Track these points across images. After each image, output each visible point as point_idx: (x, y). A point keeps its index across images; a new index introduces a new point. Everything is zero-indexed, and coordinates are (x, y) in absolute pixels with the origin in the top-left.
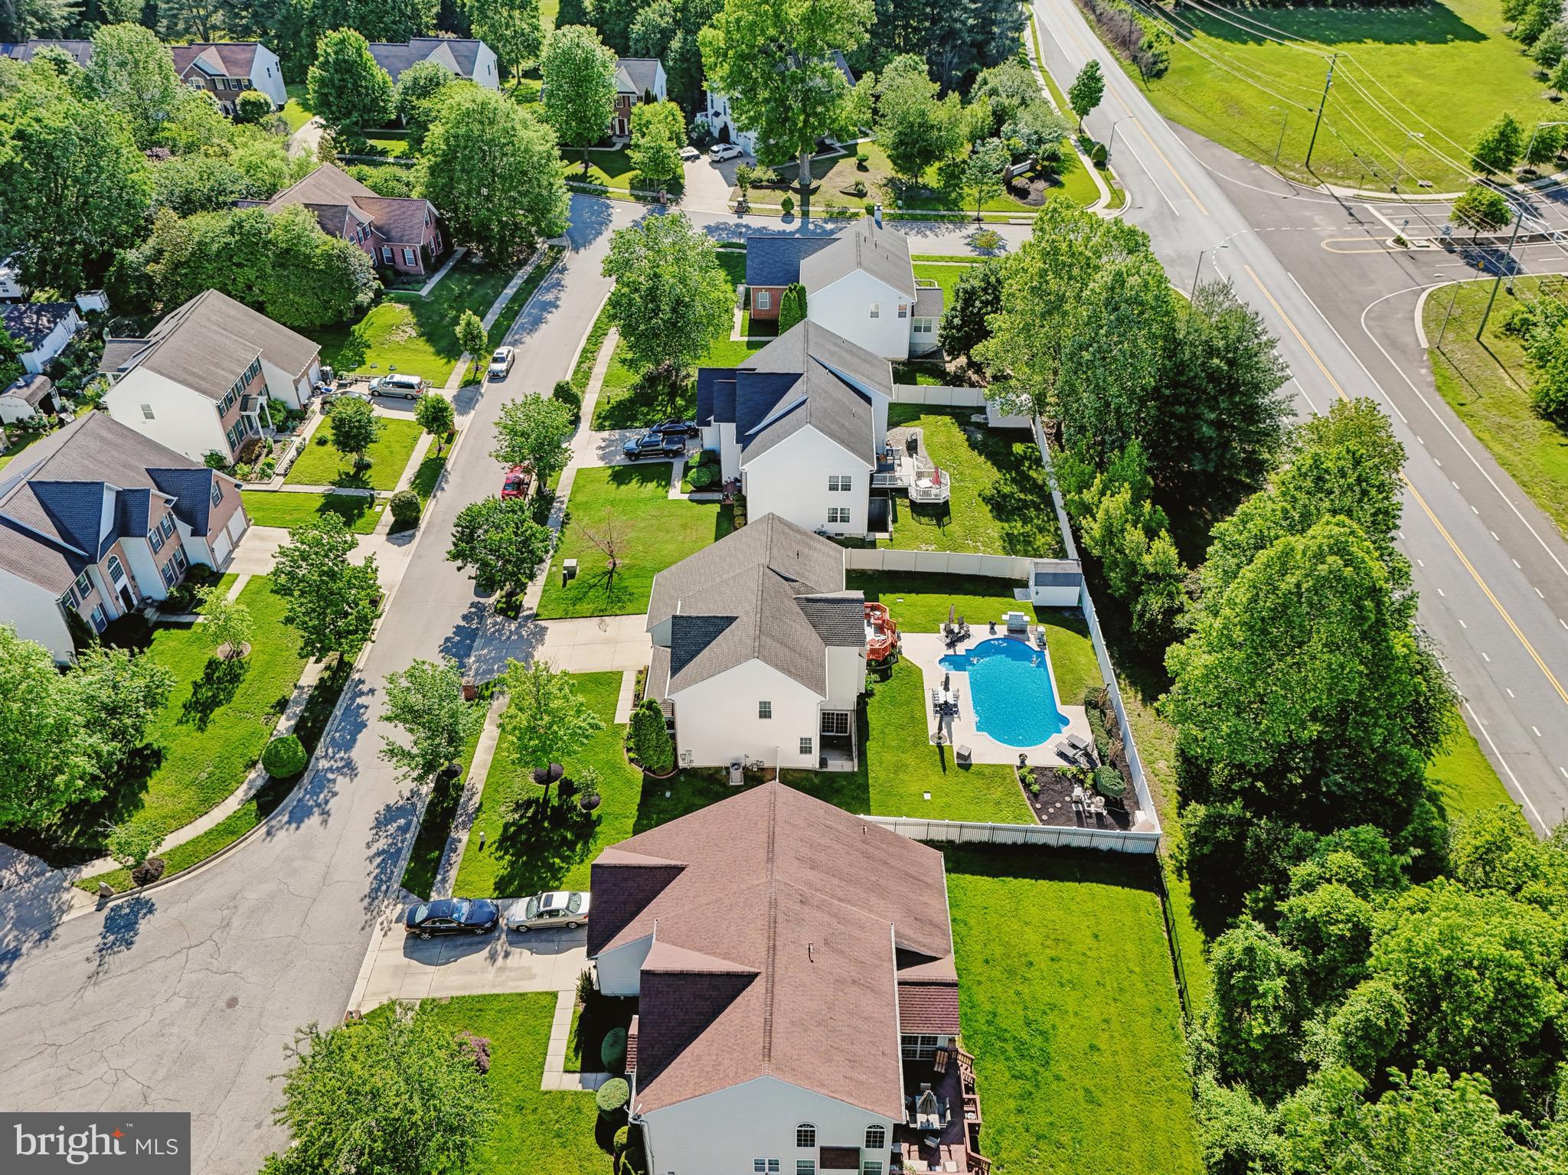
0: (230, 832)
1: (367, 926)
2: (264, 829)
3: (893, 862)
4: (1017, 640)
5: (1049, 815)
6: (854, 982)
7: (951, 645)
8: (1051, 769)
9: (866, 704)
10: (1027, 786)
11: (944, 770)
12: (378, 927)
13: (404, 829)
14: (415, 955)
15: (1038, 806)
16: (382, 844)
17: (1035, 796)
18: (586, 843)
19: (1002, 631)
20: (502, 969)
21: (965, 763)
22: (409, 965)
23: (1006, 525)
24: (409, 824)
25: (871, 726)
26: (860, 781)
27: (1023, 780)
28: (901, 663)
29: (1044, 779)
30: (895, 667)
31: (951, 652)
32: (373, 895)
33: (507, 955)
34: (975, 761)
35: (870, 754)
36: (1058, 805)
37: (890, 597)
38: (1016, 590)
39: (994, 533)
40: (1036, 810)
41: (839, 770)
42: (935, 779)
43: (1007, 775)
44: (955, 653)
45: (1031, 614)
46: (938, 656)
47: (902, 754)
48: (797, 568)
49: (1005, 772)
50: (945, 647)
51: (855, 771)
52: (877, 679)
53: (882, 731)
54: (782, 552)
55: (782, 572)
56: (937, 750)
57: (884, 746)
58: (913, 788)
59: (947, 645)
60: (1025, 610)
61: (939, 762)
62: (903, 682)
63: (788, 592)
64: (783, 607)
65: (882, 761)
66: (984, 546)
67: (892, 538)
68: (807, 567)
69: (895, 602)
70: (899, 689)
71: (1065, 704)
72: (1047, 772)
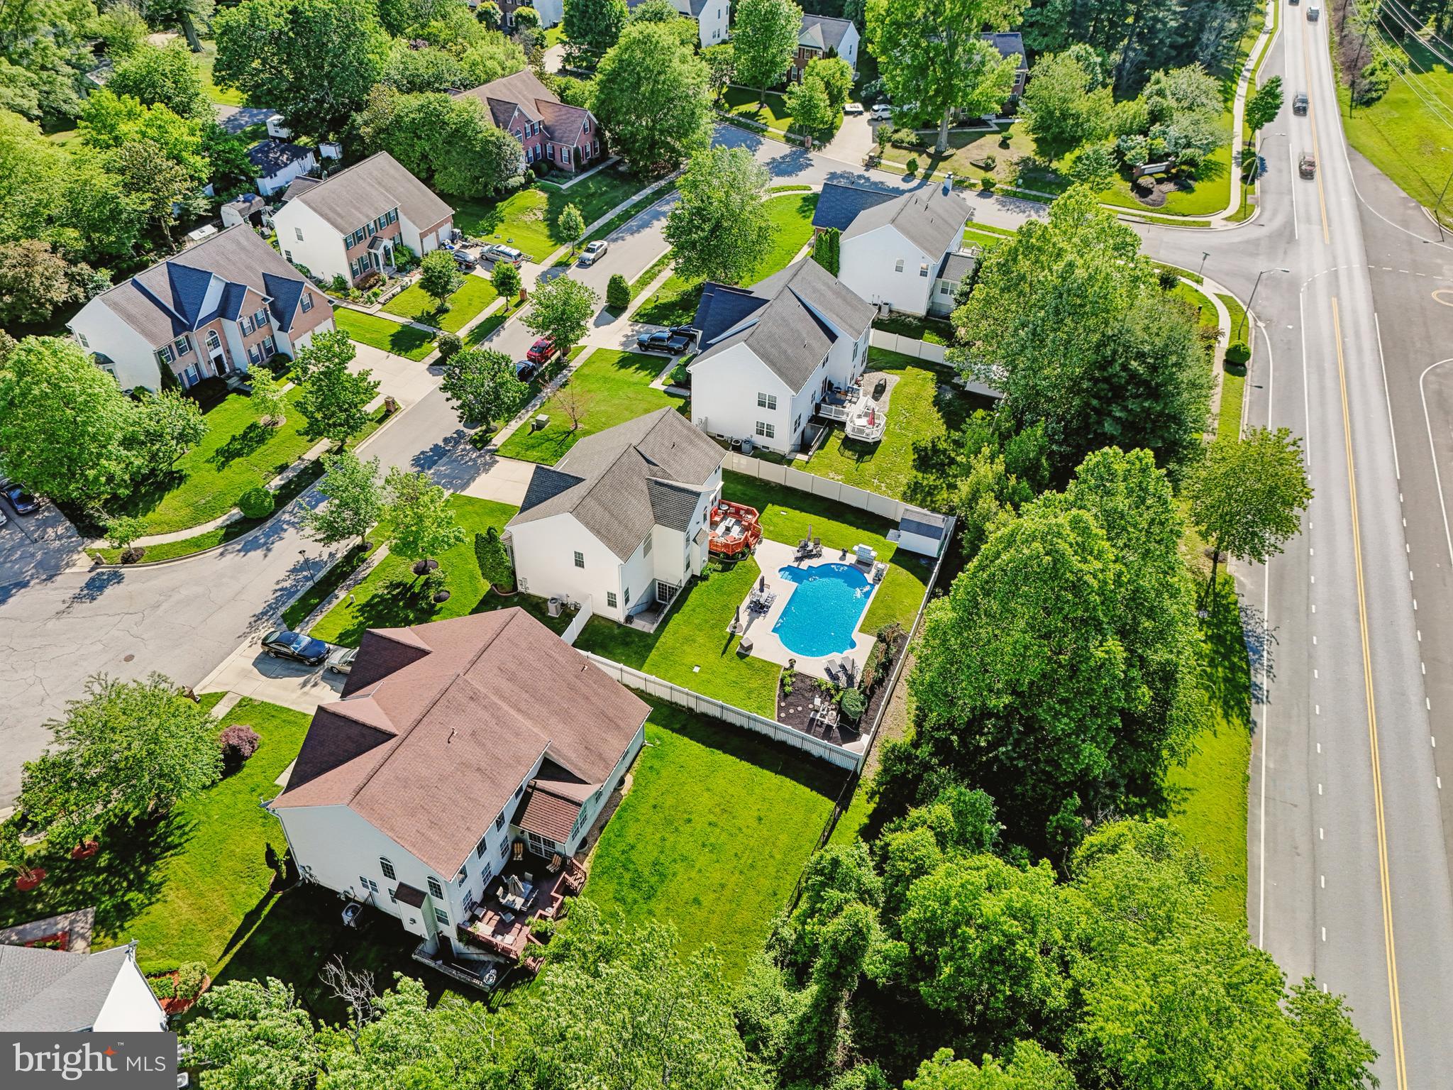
0: (198, 546)
1: (245, 635)
2: (221, 550)
3: (594, 699)
4: (859, 569)
5: (788, 714)
6: (479, 769)
7: (799, 558)
8: (812, 678)
9: (696, 584)
10: (783, 685)
11: (724, 652)
12: (249, 639)
13: (307, 579)
14: (259, 666)
15: (783, 704)
16: (287, 584)
17: (786, 696)
19: (851, 559)
20: (306, 694)
21: (744, 653)
22: (252, 671)
23: (920, 475)
24: (312, 577)
25: (688, 603)
26: (649, 642)
27: (783, 680)
28: (748, 561)
29: (801, 685)
30: (740, 563)
31: (795, 565)
32: (258, 618)
33: (315, 685)
34: (753, 653)
35: (671, 624)
36: (800, 709)
37: (777, 508)
38: (892, 531)
39: (904, 480)
40: (780, 707)
41: (639, 628)
42: (711, 657)
43: (771, 673)
44: (798, 566)
45: (891, 553)
46: (782, 564)
47: (697, 632)
48: (665, 456)
49: (772, 669)
50: (792, 559)
51: (651, 632)
52: (720, 568)
53: (693, 610)
54: (659, 439)
55: (647, 456)
56: (728, 636)
57: (686, 622)
58: (690, 660)
59: (796, 558)
60: (887, 548)
61: (723, 646)
62: (738, 577)
63: (643, 472)
64: (629, 482)
65: (678, 632)
66: (887, 487)
67: (808, 462)
68: (677, 458)
69: (777, 514)
70: (733, 581)
71: (862, 631)
72: (807, 679)
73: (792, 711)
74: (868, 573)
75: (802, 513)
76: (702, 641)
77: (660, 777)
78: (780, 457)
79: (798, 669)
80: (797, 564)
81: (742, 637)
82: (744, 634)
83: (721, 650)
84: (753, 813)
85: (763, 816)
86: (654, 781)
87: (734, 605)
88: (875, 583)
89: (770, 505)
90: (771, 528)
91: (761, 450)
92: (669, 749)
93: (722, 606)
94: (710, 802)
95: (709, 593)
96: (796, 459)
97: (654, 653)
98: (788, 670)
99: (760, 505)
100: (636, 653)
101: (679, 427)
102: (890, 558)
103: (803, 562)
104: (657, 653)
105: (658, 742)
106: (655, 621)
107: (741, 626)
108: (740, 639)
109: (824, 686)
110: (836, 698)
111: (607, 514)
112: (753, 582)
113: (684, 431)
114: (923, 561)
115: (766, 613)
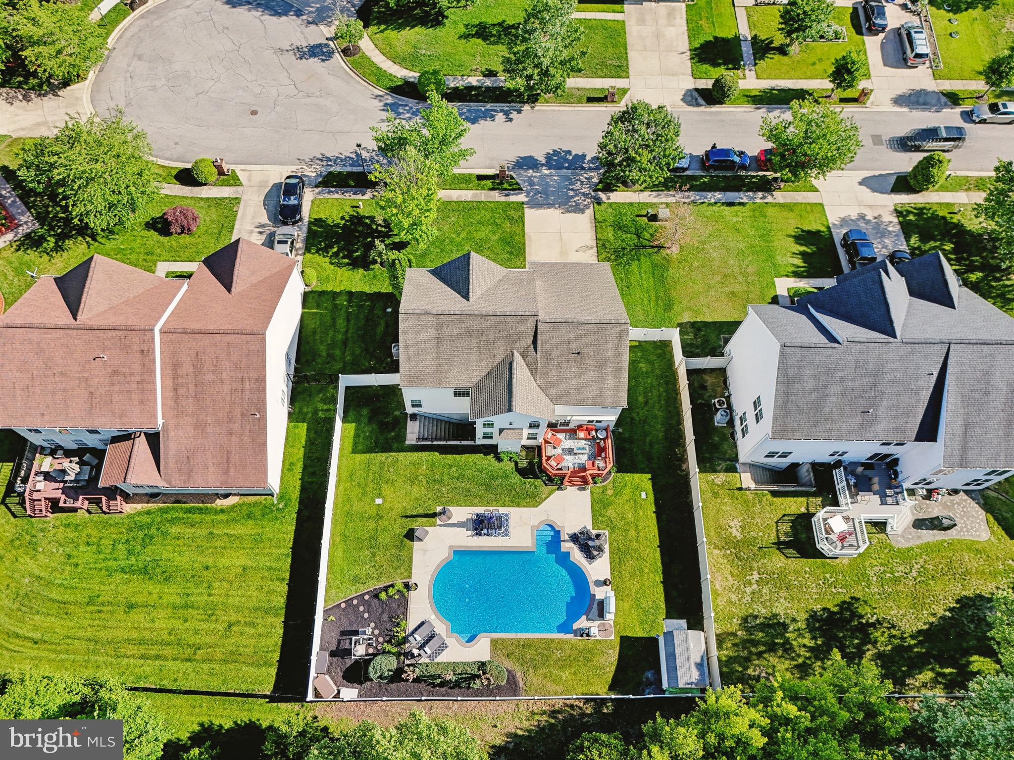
1: (301, 162)
2: (381, 93)
3: (234, 439)
4: (590, 608)
5: (357, 606)
7: (574, 538)
8: (405, 614)
10: (386, 589)
11: (407, 517)
12: (299, 167)
14: (274, 189)
15: (367, 597)
16: (365, 154)
17: (375, 595)
18: (348, 264)
19: (600, 593)
20: (252, 232)
21: (410, 535)
22: (266, 187)
26: (395, 446)
27: (392, 586)
28: (545, 490)
29: (394, 605)
30: (538, 482)
31: (564, 537)
32: (323, 159)
33: (261, 233)
34: (416, 544)
35: (425, 455)
36: (366, 615)
37: (649, 485)
38: (682, 621)
39: (782, 608)
40: (363, 596)
41: (409, 430)
42: (398, 508)
43: (398, 572)
44: (564, 541)
45: (639, 632)
46: (559, 523)
47: (424, 482)
48: (555, 353)
49: (403, 571)
50: (572, 532)
51: (407, 443)
52: (520, 466)
53: (451, 466)
54: (572, 336)
55: (539, 337)
56: (431, 512)
57: (433, 467)
58: (387, 491)
59: (575, 534)
60: (646, 626)
61: (415, 513)
62: (517, 489)
63: (517, 345)
64: (492, 340)
65: (416, 465)
66: (753, 593)
67: (740, 489)
68: (564, 365)
69: (638, 488)
70: (509, 485)
71: (494, 642)
72: (402, 609)
74: (590, 620)
75: (654, 515)
76: (416, 491)
77: (243, 524)
78: (727, 456)
79: (412, 595)
80: (567, 538)
81: (435, 526)
82: (440, 525)
83: (409, 513)
84: (234, 618)
85: (233, 628)
86: (237, 521)
87: (476, 500)
88: (575, 632)
89: (649, 476)
90: (610, 492)
91: (728, 432)
92: (277, 519)
93: (469, 490)
94: (232, 577)
95: (481, 471)
96: (737, 475)
97: (382, 456)
98: (407, 586)
99: (643, 466)
100: (376, 441)
101: (609, 345)
102: (630, 635)
103: (571, 544)
104: (383, 459)
105: (281, 506)
106: (423, 439)
107: (449, 518)
108: (431, 525)
109: (399, 630)
110: (388, 647)
111: (434, 342)
112: (518, 506)
113: (610, 354)
114: (649, 674)
115: (479, 534)
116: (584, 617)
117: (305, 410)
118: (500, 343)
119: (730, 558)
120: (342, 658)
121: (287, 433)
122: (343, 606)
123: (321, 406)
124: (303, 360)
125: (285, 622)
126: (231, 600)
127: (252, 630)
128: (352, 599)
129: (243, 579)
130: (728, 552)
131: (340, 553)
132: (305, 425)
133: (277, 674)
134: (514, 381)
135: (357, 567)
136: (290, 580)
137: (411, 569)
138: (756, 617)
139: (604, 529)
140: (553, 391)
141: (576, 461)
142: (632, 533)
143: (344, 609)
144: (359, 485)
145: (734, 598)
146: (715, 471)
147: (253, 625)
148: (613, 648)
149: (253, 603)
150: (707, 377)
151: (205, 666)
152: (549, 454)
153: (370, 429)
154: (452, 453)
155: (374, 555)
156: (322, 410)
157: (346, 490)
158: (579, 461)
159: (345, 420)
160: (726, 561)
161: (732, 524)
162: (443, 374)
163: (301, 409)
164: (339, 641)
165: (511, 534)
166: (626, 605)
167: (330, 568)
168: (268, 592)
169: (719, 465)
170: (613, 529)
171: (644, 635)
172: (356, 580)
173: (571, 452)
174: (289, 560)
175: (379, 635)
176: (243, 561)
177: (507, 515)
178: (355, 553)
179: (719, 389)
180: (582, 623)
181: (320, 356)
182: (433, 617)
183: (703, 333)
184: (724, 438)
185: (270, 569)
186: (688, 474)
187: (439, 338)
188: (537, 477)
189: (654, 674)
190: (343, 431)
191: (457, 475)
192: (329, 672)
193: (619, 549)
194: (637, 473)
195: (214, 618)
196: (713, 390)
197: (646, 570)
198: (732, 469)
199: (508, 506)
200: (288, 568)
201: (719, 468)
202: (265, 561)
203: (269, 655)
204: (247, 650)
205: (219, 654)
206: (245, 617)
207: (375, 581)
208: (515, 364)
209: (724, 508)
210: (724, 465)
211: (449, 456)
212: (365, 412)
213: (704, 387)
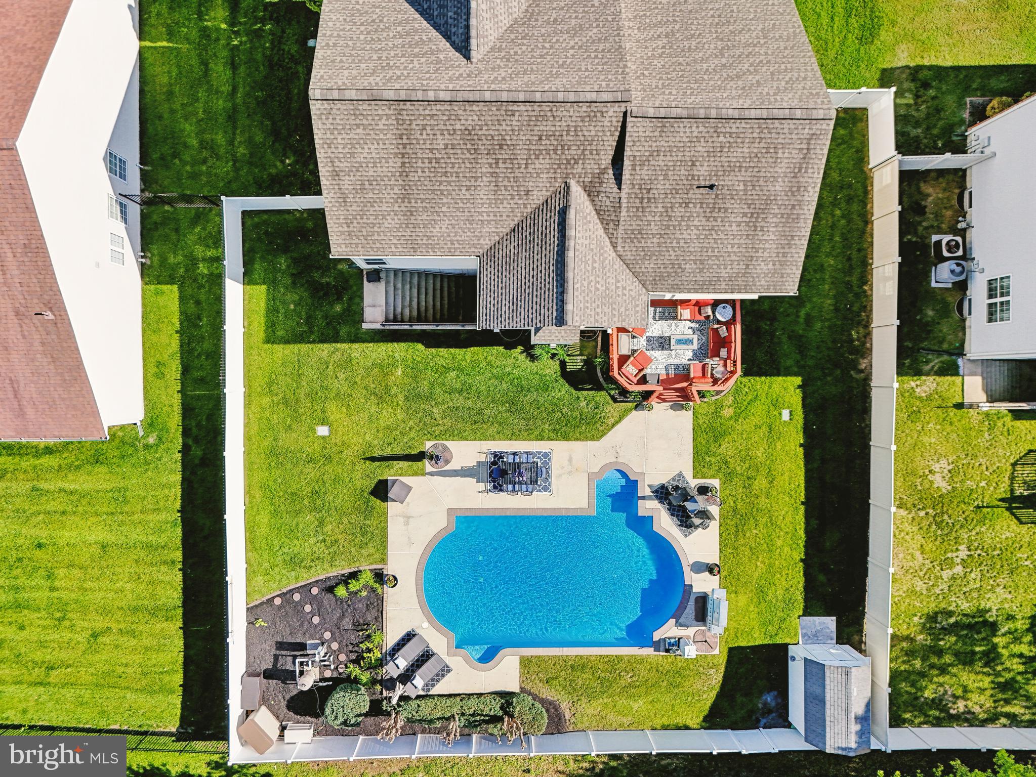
4: (682, 607)
7: (662, 493)
8: (380, 617)
9: (509, 346)
10: (345, 578)
11: (373, 459)
15: (315, 591)
17: (329, 588)
19: (702, 583)
21: (381, 491)
26: (344, 331)
27: (354, 575)
28: (612, 410)
29: (360, 605)
31: (644, 490)
34: (392, 506)
35: (399, 349)
36: (316, 620)
37: (795, 398)
38: (830, 622)
40: (309, 587)
41: (367, 300)
42: (357, 444)
43: (365, 552)
44: (644, 498)
45: (759, 639)
46: (635, 468)
47: (401, 398)
48: (661, 187)
49: (372, 551)
50: (658, 481)
51: (365, 326)
52: (569, 368)
53: (447, 369)
54: (701, 148)
55: (628, 152)
56: (415, 452)
57: (415, 370)
58: (335, 411)
59: (663, 487)
60: (770, 628)
61: (388, 452)
62: (565, 410)
63: (578, 169)
64: (522, 156)
65: (384, 368)
66: (953, 578)
67: (960, 406)
68: (678, 212)
69: (776, 404)
70: (551, 404)
71: (525, 662)
72: (374, 613)
73: (308, 608)
74: (681, 625)
75: (801, 451)
76: (387, 416)
77: (89, 474)
78: (945, 346)
79: (389, 593)
80: (648, 492)
81: (424, 474)
82: (431, 474)
83: (377, 453)
84: (100, 624)
85: (102, 639)
86: (78, 467)
87: (492, 430)
88: (657, 646)
89: (798, 380)
90: (728, 412)
91: (952, 300)
92: (147, 463)
93: (480, 412)
94: (85, 558)
95: (500, 378)
96: (958, 380)
97: (324, 349)
98: (379, 576)
99: (789, 362)
100: (309, 320)
101: (781, 169)
102: (743, 644)
103: (654, 504)
104: (325, 354)
105: (151, 440)
106: (395, 320)
107: (447, 462)
108: (415, 474)
109: (371, 646)
110: (354, 670)
111: (394, 164)
112: (566, 438)
113: (779, 187)
114: (769, 698)
115: (498, 488)
116: (672, 621)
117: (172, 260)
118: (542, 163)
119: (925, 523)
120: (284, 682)
121: (144, 305)
122: (278, 601)
123: (199, 251)
124: (155, 156)
125: (185, 629)
126: (90, 596)
127: (133, 642)
128: (292, 592)
129: (104, 563)
130: (922, 513)
131: (264, 518)
132: (175, 288)
133: (184, 703)
134: (570, 254)
135: (295, 542)
136: (184, 562)
137: (386, 547)
138: (950, 614)
139: (713, 477)
140: (649, 266)
141: (671, 361)
142: (761, 483)
143: (280, 607)
144: (286, 403)
145: (920, 586)
146: (918, 373)
147: (133, 634)
148: (714, 666)
149: (129, 599)
150: (927, 189)
151: (69, 693)
152: (625, 351)
153: (296, 297)
154: (449, 346)
155: (321, 523)
156: (204, 260)
157: (262, 409)
158: (677, 361)
159: (248, 277)
160: (915, 529)
161: (936, 467)
162: (420, 231)
163: (163, 260)
164: (276, 657)
165: (554, 487)
166: (743, 600)
167: (251, 542)
168: (151, 582)
169: (927, 362)
170: (729, 477)
171: (766, 642)
172: (294, 562)
173: (663, 343)
174: (179, 530)
175: (340, 650)
176: (100, 534)
177: (546, 455)
178: (287, 519)
179: (949, 213)
180: (669, 630)
181: (186, 146)
182: (426, 625)
183: (932, 92)
184: (945, 312)
185: (148, 546)
186: (867, 379)
187: (405, 156)
188: (599, 388)
189: (776, 698)
190: (247, 300)
191: (458, 386)
192: (264, 701)
193: (735, 510)
194: (778, 375)
195: (67, 623)
196: (937, 216)
197: (779, 543)
198: (950, 369)
199: (549, 439)
200: (179, 544)
201: (927, 368)
202: (137, 535)
203: (167, 678)
204: (130, 670)
205: (85, 675)
206: (119, 622)
207: (326, 566)
208: (572, 215)
209: (926, 439)
210: (936, 362)
211: (443, 351)
212: (283, 262)
213: (921, 210)
